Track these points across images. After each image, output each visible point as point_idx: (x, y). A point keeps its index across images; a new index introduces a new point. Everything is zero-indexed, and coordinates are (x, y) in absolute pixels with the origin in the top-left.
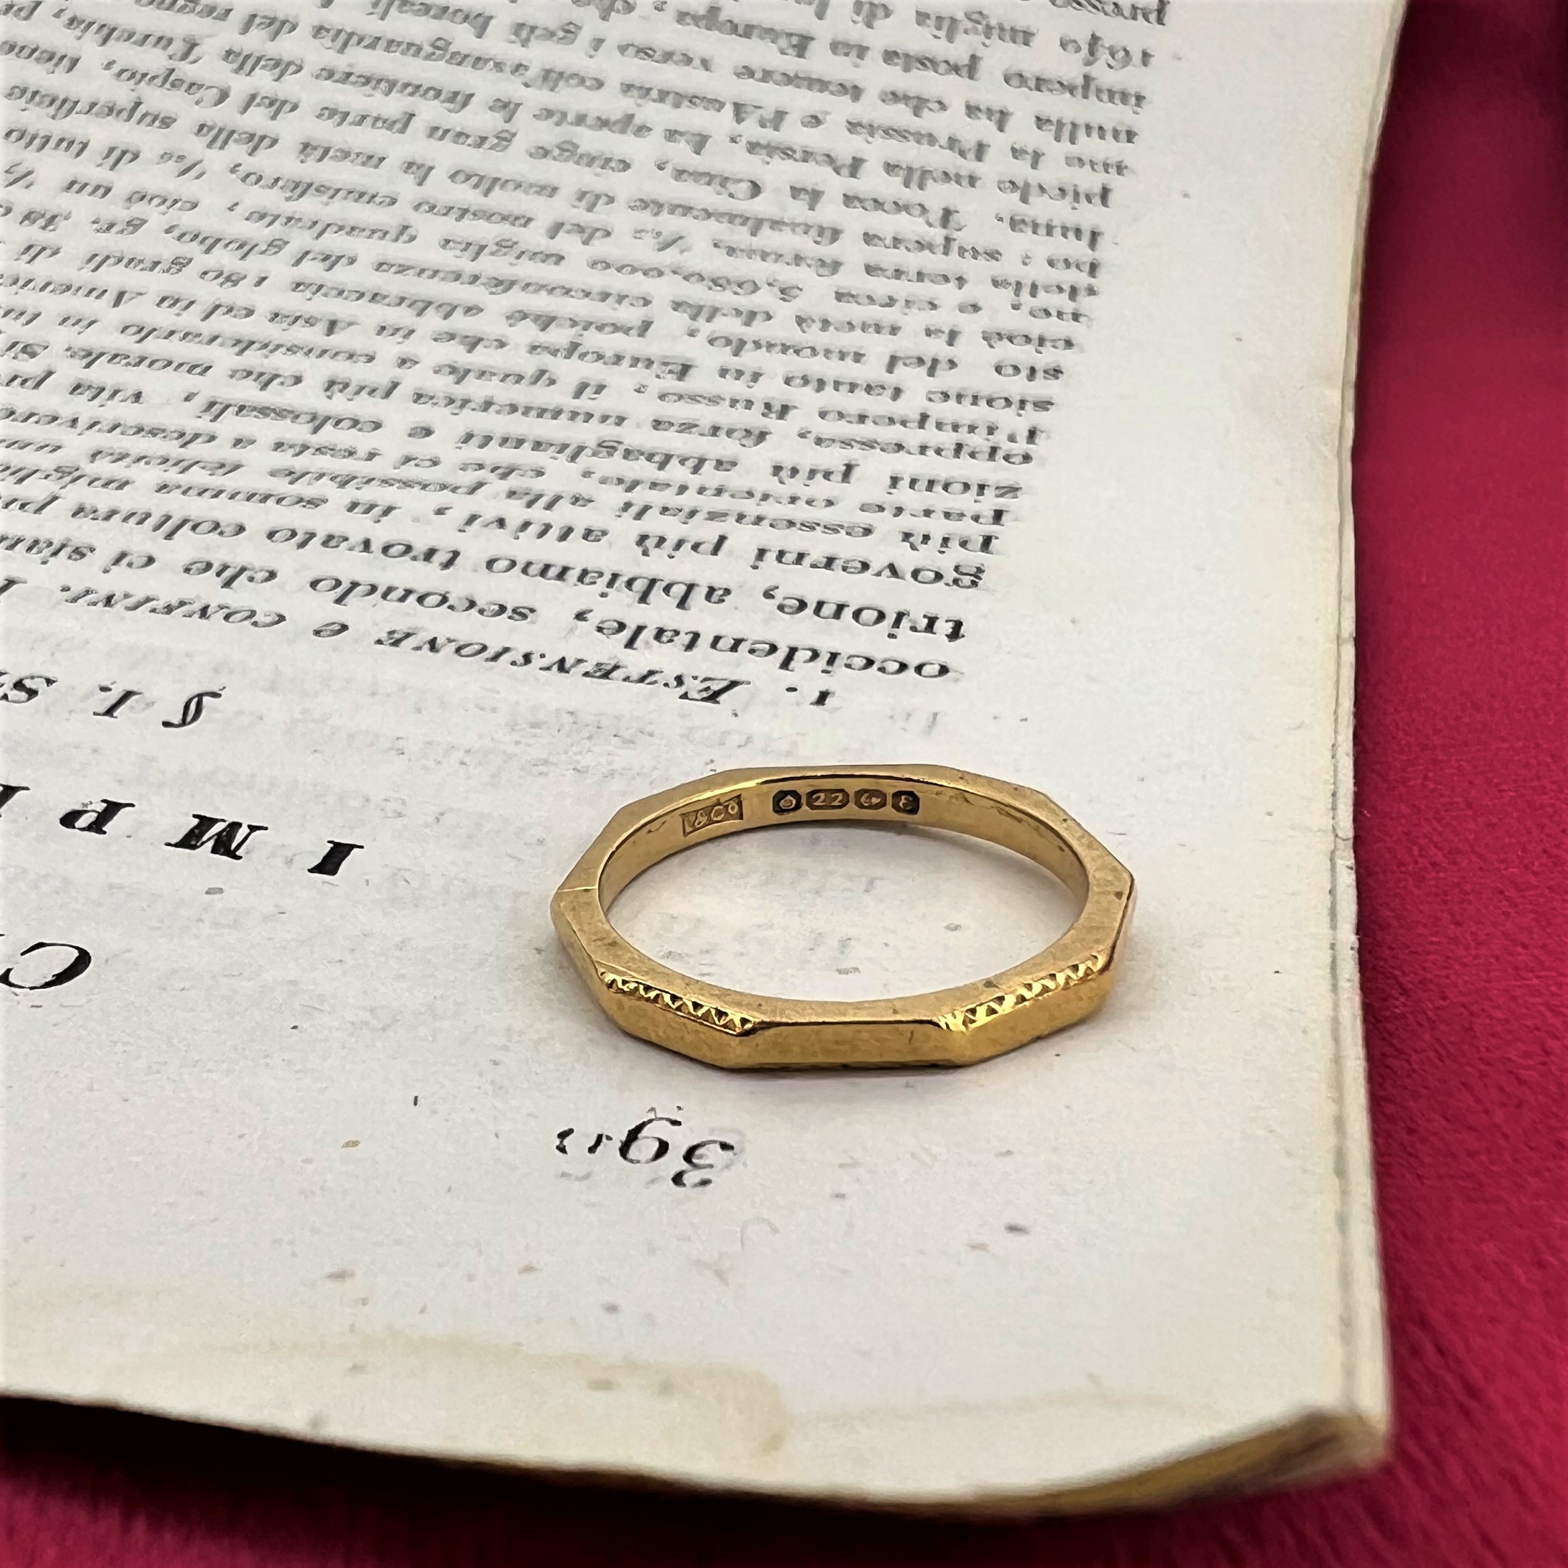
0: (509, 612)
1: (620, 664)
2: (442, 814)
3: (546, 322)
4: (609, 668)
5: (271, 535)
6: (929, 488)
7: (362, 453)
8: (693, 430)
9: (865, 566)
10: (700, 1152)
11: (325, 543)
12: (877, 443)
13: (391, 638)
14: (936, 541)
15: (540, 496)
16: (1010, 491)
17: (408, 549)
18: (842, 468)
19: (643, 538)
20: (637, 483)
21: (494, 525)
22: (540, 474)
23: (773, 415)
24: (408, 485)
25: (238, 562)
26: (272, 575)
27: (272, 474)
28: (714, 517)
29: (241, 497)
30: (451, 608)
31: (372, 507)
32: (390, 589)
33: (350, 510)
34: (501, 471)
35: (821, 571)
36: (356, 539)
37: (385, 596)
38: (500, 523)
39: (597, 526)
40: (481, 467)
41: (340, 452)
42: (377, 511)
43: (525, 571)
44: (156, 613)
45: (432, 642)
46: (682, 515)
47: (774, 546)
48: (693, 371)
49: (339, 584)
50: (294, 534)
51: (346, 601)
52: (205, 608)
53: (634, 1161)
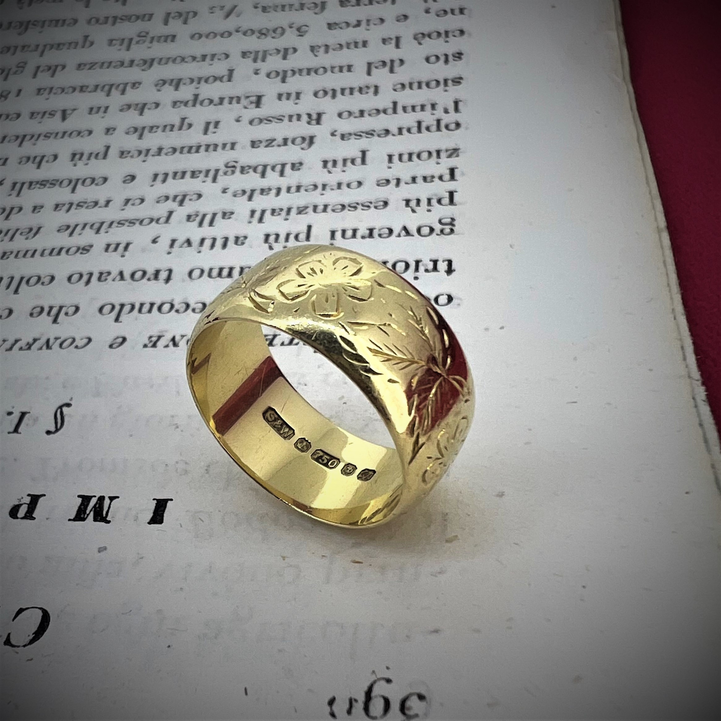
1: (275, 334)
2: (209, 467)
3: (177, 84)
4: (271, 337)
5: (69, 279)
6: (410, 159)
7: (102, 202)
8: (273, 144)
9: (391, 231)
10: (408, 704)
11: (99, 279)
12: (374, 131)
13: (151, 341)
14: (424, 203)
15: (204, 216)
16: (454, 152)
17: (145, 273)
18: (360, 154)
19: (267, 236)
20: (253, 191)
21: (186, 245)
22: (200, 196)
23: (314, 122)
24: (132, 222)
25: (57, 303)
26: (77, 309)
27: (59, 231)
28: (301, 211)
29: (47, 252)
30: (177, 311)
31: (118, 245)
32: (142, 305)
33: (107, 250)
34: (179, 198)
35: (368, 240)
36: (115, 273)
37: (140, 311)
38: (189, 242)
39: (241, 233)
40: (167, 198)
41: (90, 204)
42: (121, 248)
43: (210, 276)
44: (22, 350)
45: (173, 339)
46: (284, 213)
47: (339, 227)
48: (264, 100)
49: (113, 307)
50: (81, 276)
51: (120, 319)
52: (48, 341)
53: (374, 718)
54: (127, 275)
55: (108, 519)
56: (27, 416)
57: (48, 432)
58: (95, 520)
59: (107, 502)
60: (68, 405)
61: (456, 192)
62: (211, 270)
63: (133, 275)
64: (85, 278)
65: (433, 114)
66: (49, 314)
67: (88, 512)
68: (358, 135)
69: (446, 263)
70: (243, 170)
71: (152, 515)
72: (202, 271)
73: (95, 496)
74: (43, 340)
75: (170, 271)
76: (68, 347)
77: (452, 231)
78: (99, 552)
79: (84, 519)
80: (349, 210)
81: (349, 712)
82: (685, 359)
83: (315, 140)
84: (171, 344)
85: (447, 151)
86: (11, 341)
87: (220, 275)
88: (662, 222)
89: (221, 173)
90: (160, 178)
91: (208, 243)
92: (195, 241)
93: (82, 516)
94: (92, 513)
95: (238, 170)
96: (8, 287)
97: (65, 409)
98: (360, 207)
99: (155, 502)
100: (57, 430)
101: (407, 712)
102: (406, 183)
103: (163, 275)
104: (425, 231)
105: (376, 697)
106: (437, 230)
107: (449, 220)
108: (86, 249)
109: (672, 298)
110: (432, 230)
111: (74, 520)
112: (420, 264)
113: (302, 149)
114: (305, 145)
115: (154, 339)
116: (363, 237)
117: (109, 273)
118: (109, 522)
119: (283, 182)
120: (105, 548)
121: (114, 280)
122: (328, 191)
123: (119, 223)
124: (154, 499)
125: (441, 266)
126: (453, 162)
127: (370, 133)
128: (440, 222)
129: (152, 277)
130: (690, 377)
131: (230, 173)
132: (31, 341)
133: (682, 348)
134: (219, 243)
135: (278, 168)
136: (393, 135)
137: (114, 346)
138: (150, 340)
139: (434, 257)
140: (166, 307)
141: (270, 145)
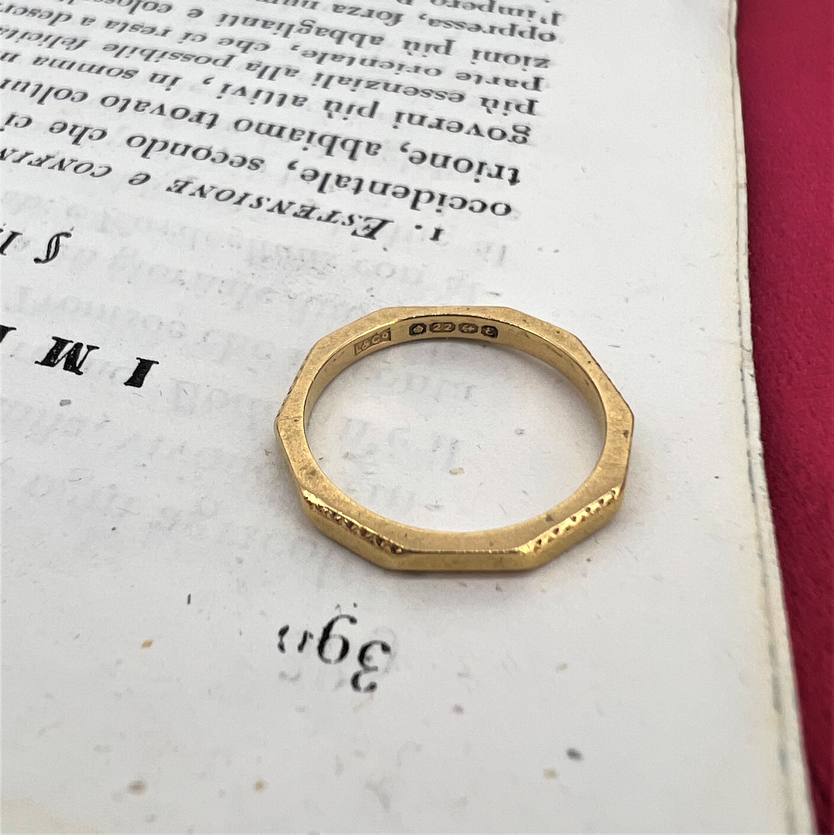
0: (248, 164)
1: (316, 206)
2: (208, 334)
4: (309, 209)
5: (103, 101)
6: (496, 60)
7: (160, 30)
8: (356, 12)
9: (461, 126)
10: (369, 653)
11: (136, 108)
12: (465, 23)
13: (176, 186)
14: (502, 105)
15: (267, 68)
16: (543, 62)
17: (187, 112)
18: (445, 43)
19: (329, 103)
20: (324, 55)
21: (239, 93)
22: (267, 47)
23: (404, 1)
24: (187, 58)
25: (83, 122)
26: (104, 134)
27: (105, 49)
28: (371, 85)
29: (86, 68)
30: (213, 160)
31: (166, 77)
32: (176, 145)
33: (152, 79)
34: (243, 45)
35: (435, 131)
36: (155, 104)
37: (173, 150)
38: (243, 91)
39: (301, 93)
40: (231, 41)
41: (146, 29)
42: (168, 81)
43: (257, 130)
44: (32, 165)
45: (202, 189)
46: (352, 83)
47: (407, 110)
49: (144, 140)
50: (117, 100)
51: (149, 155)
52: (62, 162)
53: (327, 661)
54: (167, 110)
55: (80, 370)
56: (18, 237)
57: (37, 260)
58: (66, 368)
59: (84, 350)
60: (67, 235)
61: (537, 101)
62: (260, 125)
63: (174, 112)
64: (121, 104)
65: (530, 21)
66: (71, 132)
67: (59, 357)
68: (448, 24)
69: (512, 171)
70: (319, 31)
71: (131, 375)
72: (251, 124)
73: (72, 342)
74: (58, 160)
75: (216, 116)
76: (83, 173)
77: (525, 140)
78: (61, 404)
79: (53, 365)
80: (422, 96)
81: (301, 648)
82: (740, 325)
83: (402, 18)
84: (198, 193)
85: (536, 59)
86: (22, 152)
87: (269, 132)
88: (743, 178)
89: (294, 29)
90: (229, 20)
91: (263, 96)
92: (251, 91)
93: (52, 361)
94: (64, 360)
95: (313, 31)
96: (33, 94)
97: (62, 238)
98: (434, 95)
99: (139, 361)
100: (48, 259)
101: (366, 662)
102: (488, 82)
103: (207, 119)
104: (497, 134)
105: (335, 636)
106: (510, 137)
107: (523, 129)
108: (130, 74)
109: (738, 259)
110: (504, 134)
111: (42, 364)
112: (485, 167)
113: (387, 24)
114: (390, 21)
115: (180, 184)
116: (430, 126)
117: (148, 104)
118: (80, 373)
119: (359, 53)
120: (69, 402)
121: (152, 112)
122: (404, 72)
123: (172, 55)
124: (138, 359)
125: (507, 174)
126: (540, 72)
127: (460, 25)
128: (514, 128)
129: (195, 118)
130: (742, 346)
131: (304, 31)
132: (44, 158)
133: (740, 313)
134: (275, 99)
135: (357, 38)
136: (484, 32)
137: (135, 182)
138: (176, 184)
139: (500, 163)
140: (202, 153)
141: (354, 13)
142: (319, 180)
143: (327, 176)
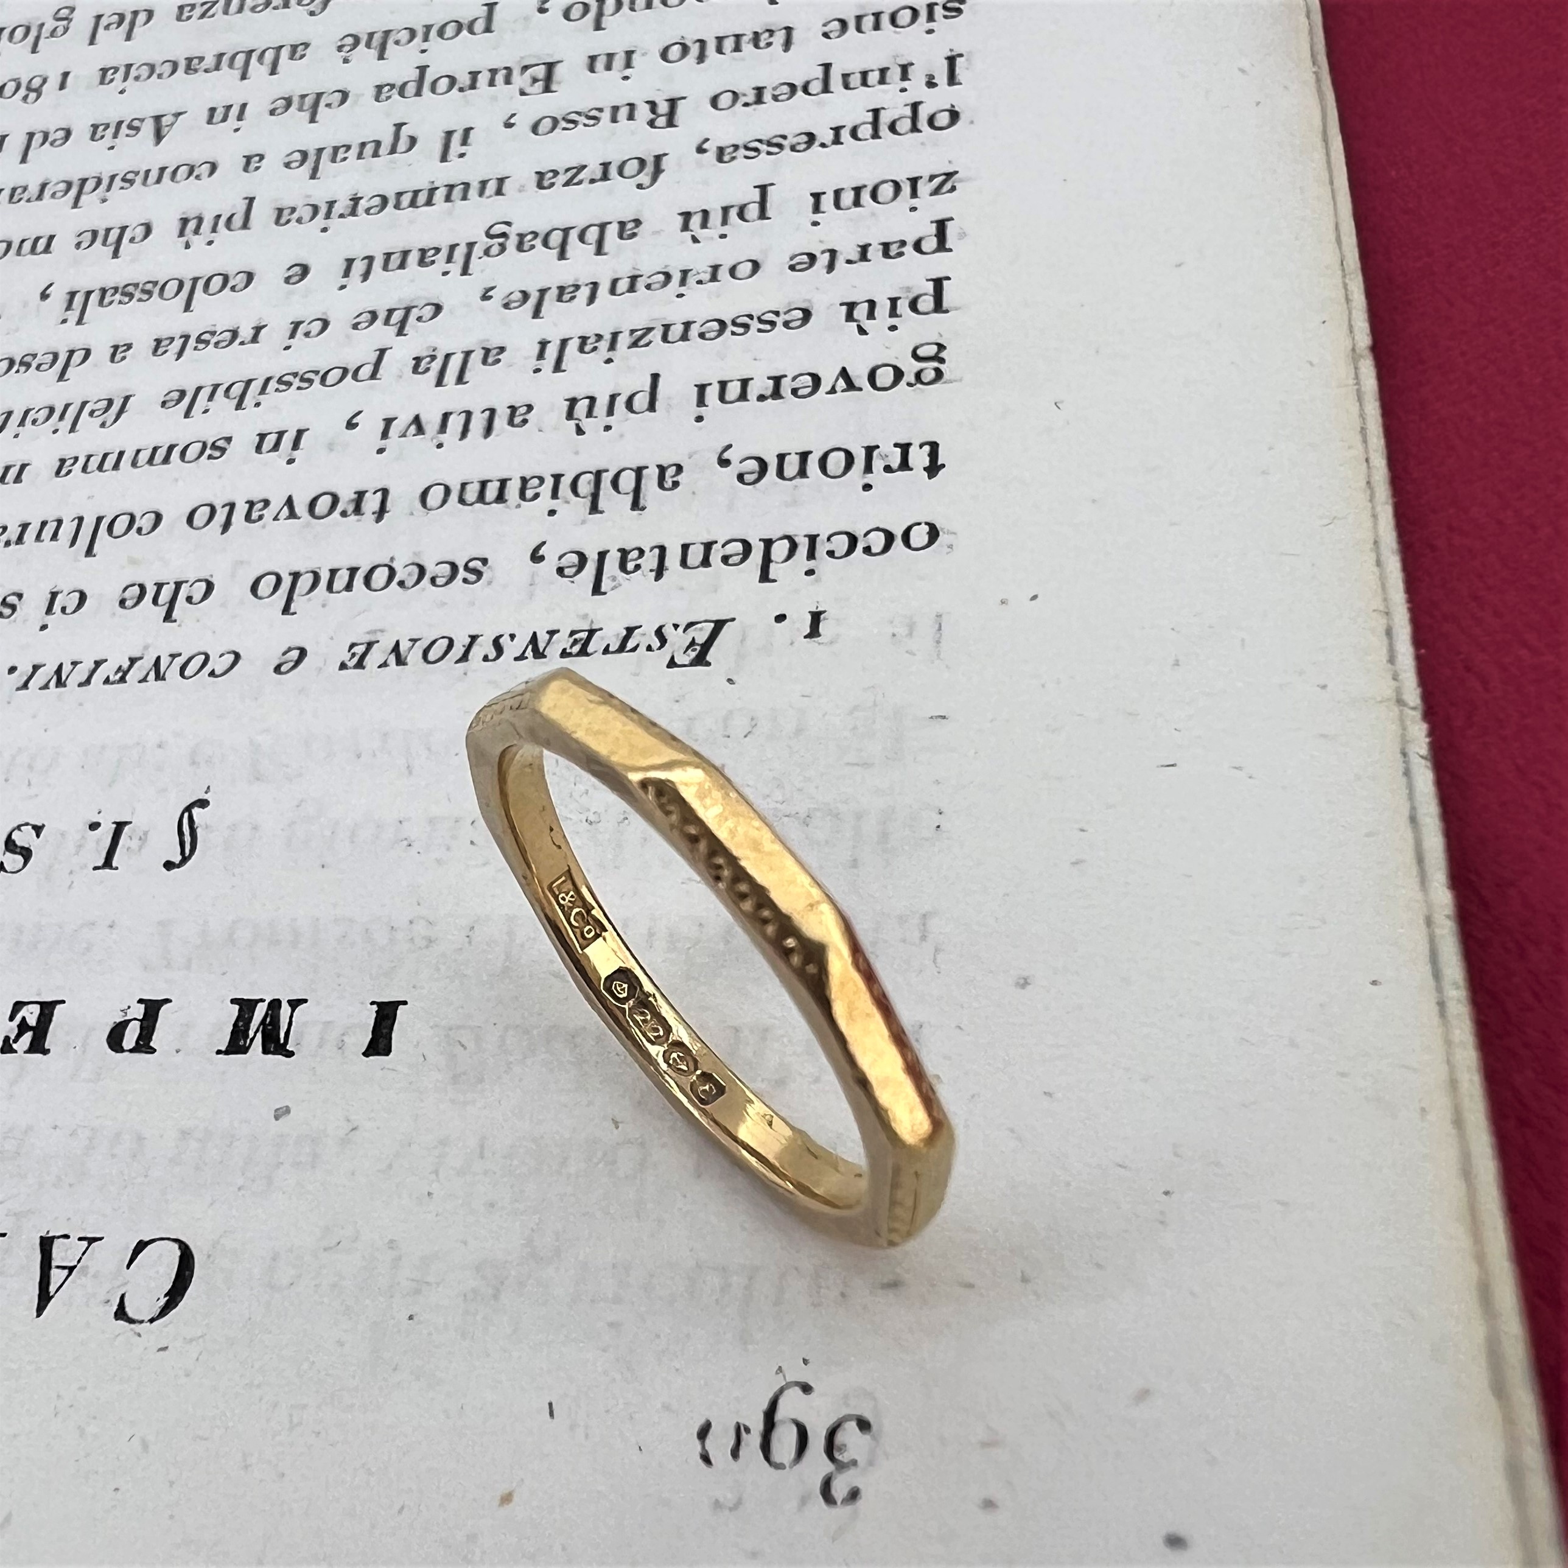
0: (462, 573)
1: (595, 627)
2: (471, 928)
3: (382, 43)
4: (584, 635)
5: (190, 519)
6: (857, 201)
7: (246, 331)
8: (580, 177)
9: (816, 381)
10: (839, 1438)
11: (248, 516)
12: (784, 137)
13: (353, 655)
14: (883, 309)
15: (447, 358)
16: (946, 181)
17: (335, 499)
18: (756, 195)
19: (572, 403)
20: (543, 293)
21: (413, 430)
22: (438, 309)
23: (661, 121)
24: (306, 380)
25: (169, 575)
26: (209, 586)
27: (164, 404)
28: (638, 338)
29: (144, 456)
30: (402, 584)
31: (280, 435)
32: (333, 572)
33: (259, 448)
34: (396, 318)
35: (771, 404)
36: (278, 499)
37: (330, 585)
38: (418, 424)
39: (520, 396)
40: (373, 316)
41: (223, 337)
42: (287, 442)
43: (462, 499)
44: (111, 684)
45: (396, 649)
46: (604, 345)
47: (712, 374)
48: (559, 71)
49: (279, 580)
50: (213, 510)
51: (294, 606)
52: (157, 663)
53: (779, 1466)
54: (301, 505)
55: (289, 1048)
56: (127, 830)
57: (169, 865)
58: (266, 1051)
59: (285, 1010)
60: (203, 803)
61: (948, 279)
62: (464, 485)
63: (312, 505)
64: (221, 516)
65: (905, 90)
66: (155, 600)
67: (251, 1034)
68: (752, 149)
69: (927, 449)
70: (521, 242)
71: (369, 1036)
72: (448, 491)
73: (262, 1000)
74: (148, 662)
75: (385, 492)
76: (195, 675)
77: (939, 374)
78: (277, 1118)
79: (244, 1050)
80: (733, 333)
81: (735, 1453)
82: (1392, 660)
83: (665, 163)
84: (392, 659)
85: (931, 178)
86: (88, 665)
87: (481, 498)
89: (478, 251)
90: (359, 267)
91: (456, 423)
92: (432, 421)
93: (242, 1043)
94: (259, 1035)
95: (512, 243)
96: (73, 543)
97: (196, 811)
98: (755, 325)
99: (375, 1008)
100: (185, 860)
101: (837, 1455)
102: (849, 262)
103: (372, 503)
104: (885, 377)
105: (783, 1422)
106: (909, 377)
107: (932, 350)
108: (218, 448)
110: (899, 374)
111: (227, 1052)
112: (875, 453)
113: (640, 186)
114: (644, 178)
115: (359, 649)
116: (761, 398)
117: (267, 503)
118: (290, 1054)
119: (602, 270)
120: (287, 1110)
121: (276, 519)
122: (692, 289)
123: (280, 381)
124: (372, 1003)
125: (919, 458)
126: (943, 205)
127: (776, 144)
128: (915, 355)
129: (351, 508)
131: (495, 250)
132: (126, 664)
133: (1389, 632)
134: (478, 423)
135: (593, 234)
136: (823, 145)
137: (283, 669)
138: (352, 651)
139: (903, 437)
140: (380, 576)
141: (575, 181)
142: (590, 568)
143: (602, 555)
